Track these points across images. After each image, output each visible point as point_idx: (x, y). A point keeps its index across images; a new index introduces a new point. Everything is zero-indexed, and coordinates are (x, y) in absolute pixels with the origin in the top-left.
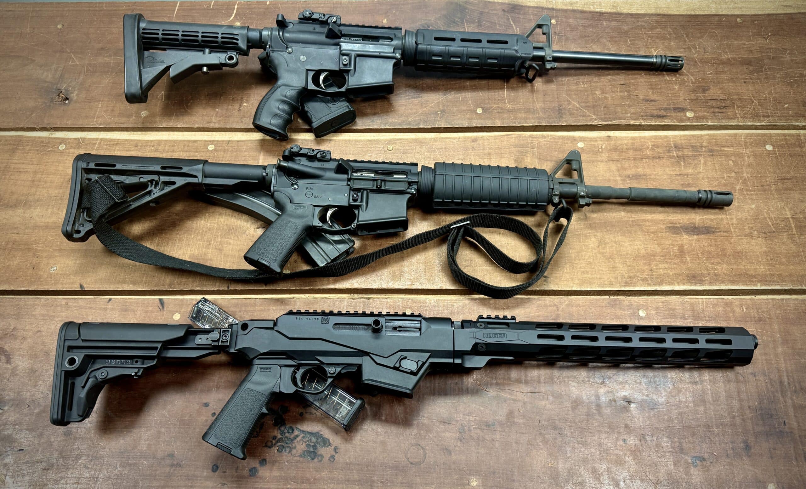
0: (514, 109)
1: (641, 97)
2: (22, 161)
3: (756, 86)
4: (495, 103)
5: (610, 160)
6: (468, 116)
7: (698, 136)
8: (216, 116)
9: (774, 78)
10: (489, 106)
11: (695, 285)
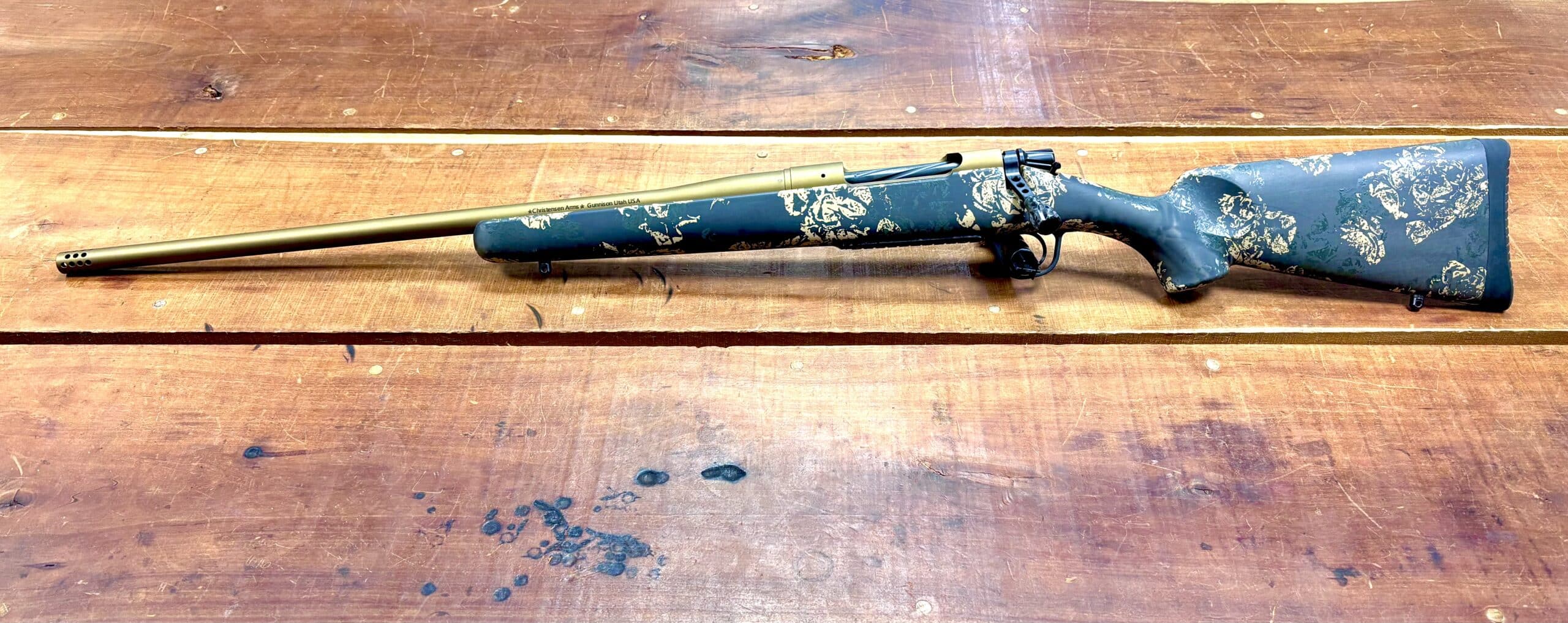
0: (969, 108)
1: (1176, 94)
2: (128, 168)
3: (1361, 84)
4: (935, 102)
5: (1131, 172)
6: (892, 116)
7: (1275, 143)
8: (470, 115)
9: (1389, 75)
10: (926, 105)
11: (1300, 325)
